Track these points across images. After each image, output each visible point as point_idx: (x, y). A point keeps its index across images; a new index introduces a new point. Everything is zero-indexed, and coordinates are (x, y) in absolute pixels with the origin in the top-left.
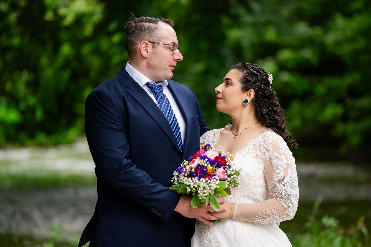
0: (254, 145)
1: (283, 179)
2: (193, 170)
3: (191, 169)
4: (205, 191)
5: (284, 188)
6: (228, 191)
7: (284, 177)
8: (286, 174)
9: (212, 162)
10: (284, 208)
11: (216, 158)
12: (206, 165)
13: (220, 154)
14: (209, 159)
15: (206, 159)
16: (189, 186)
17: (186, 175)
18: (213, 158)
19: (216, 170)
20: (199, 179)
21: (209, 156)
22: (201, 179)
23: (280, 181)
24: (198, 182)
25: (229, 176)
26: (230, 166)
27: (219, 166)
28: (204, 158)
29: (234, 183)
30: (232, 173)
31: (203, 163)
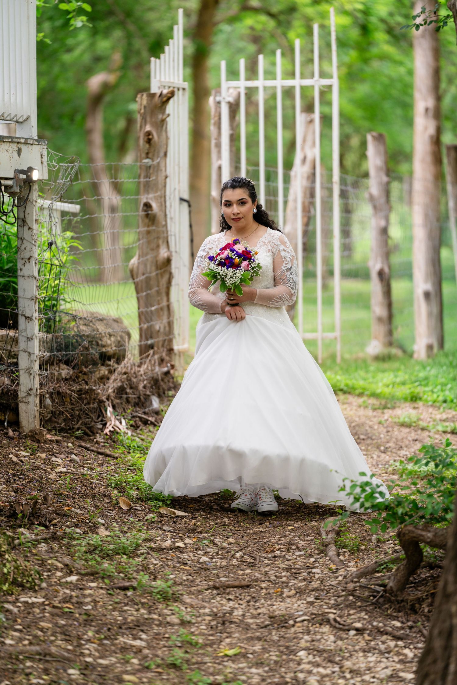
0: (264, 242)
1: (290, 269)
2: (223, 261)
3: (221, 259)
4: (232, 279)
5: (291, 276)
6: (251, 279)
7: (291, 267)
8: (292, 264)
9: (239, 255)
10: (292, 294)
11: (243, 251)
12: (234, 257)
13: (246, 249)
14: (237, 252)
15: (235, 252)
16: (219, 273)
17: (217, 263)
18: (240, 251)
19: (242, 262)
20: (227, 269)
21: (237, 250)
22: (229, 269)
23: (289, 270)
24: (226, 271)
25: (253, 268)
26: (254, 260)
27: (245, 260)
28: (233, 251)
29: (257, 274)
30: (255, 265)
31: (231, 254)
